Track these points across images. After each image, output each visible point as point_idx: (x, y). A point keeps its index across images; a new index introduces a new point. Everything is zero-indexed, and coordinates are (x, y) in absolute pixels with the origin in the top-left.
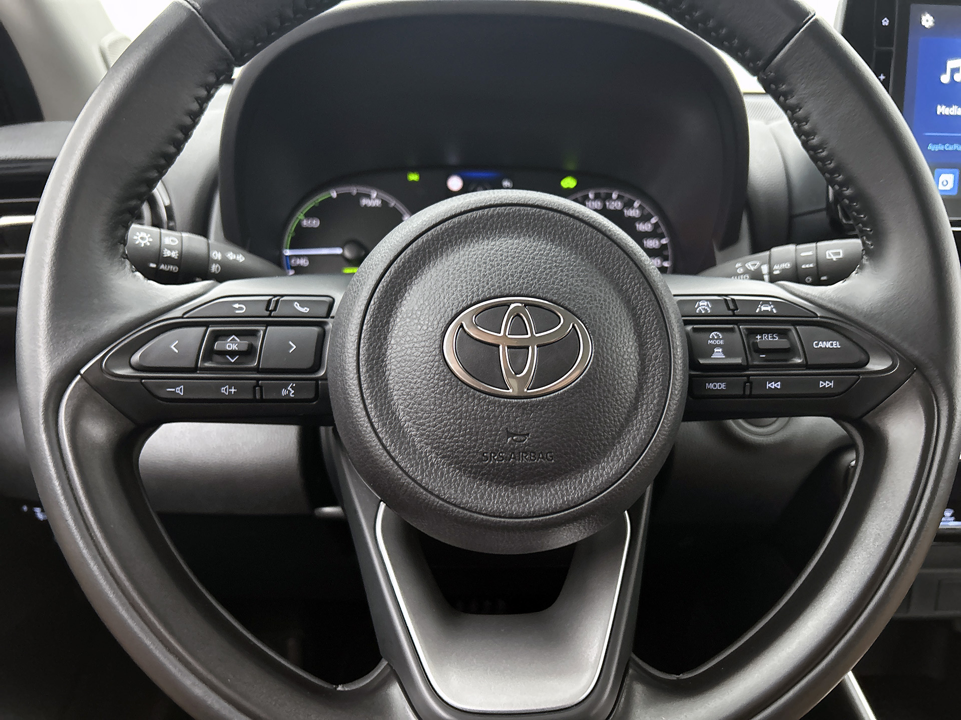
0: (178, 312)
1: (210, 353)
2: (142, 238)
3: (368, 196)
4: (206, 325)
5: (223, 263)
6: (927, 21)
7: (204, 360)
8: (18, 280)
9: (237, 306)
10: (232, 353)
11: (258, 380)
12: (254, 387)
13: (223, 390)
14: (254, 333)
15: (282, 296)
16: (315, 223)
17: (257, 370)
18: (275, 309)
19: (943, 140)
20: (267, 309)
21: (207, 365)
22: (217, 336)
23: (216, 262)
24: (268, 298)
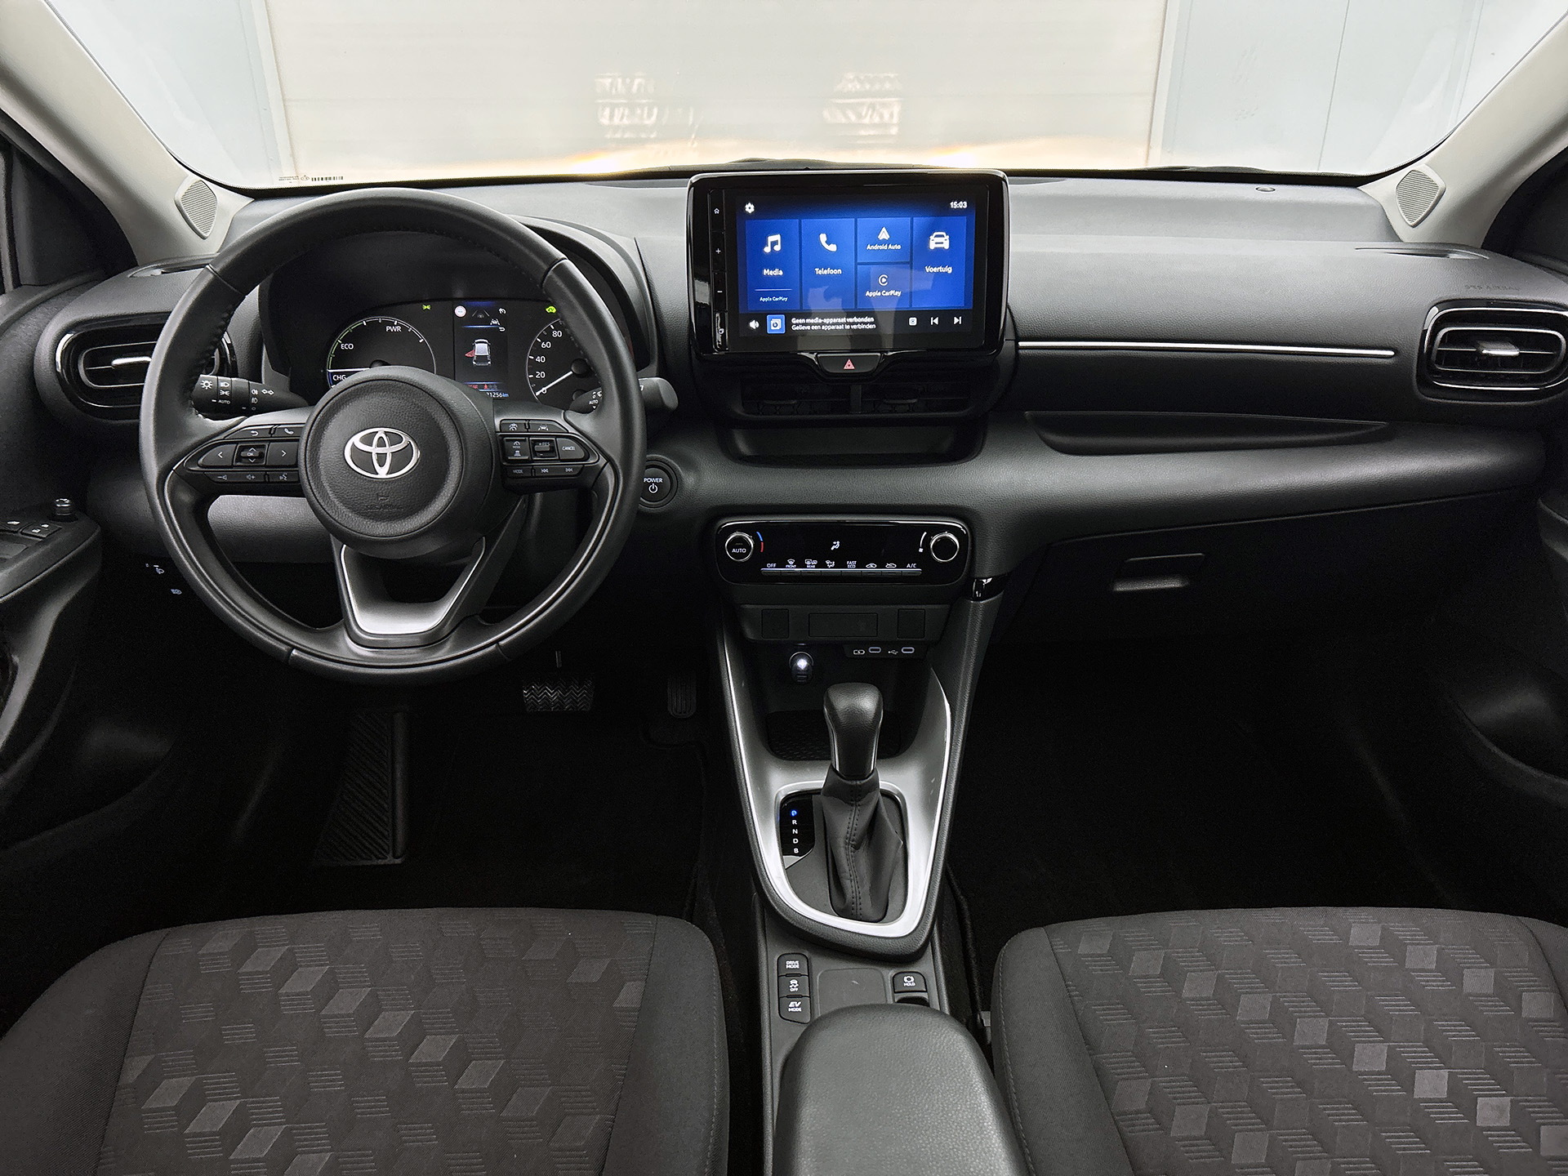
0: (222, 437)
1: (239, 458)
2: (207, 384)
3: (392, 324)
4: (237, 443)
5: (259, 396)
6: (750, 208)
7: (236, 462)
8: (139, 401)
9: (253, 432)
10: (252, 458)
11: (266, 471)
12: (264, 476)
13: (248, 477)
14: (264, 446)
15: (280, 425)
16: (351, 346)
17: (265, 466)
18: (274, 433)
19: (770, 295)
20: (270, 433)
21: (238, 464)
22: (243, 449)
23: (255, 396)
24: (270, 427)
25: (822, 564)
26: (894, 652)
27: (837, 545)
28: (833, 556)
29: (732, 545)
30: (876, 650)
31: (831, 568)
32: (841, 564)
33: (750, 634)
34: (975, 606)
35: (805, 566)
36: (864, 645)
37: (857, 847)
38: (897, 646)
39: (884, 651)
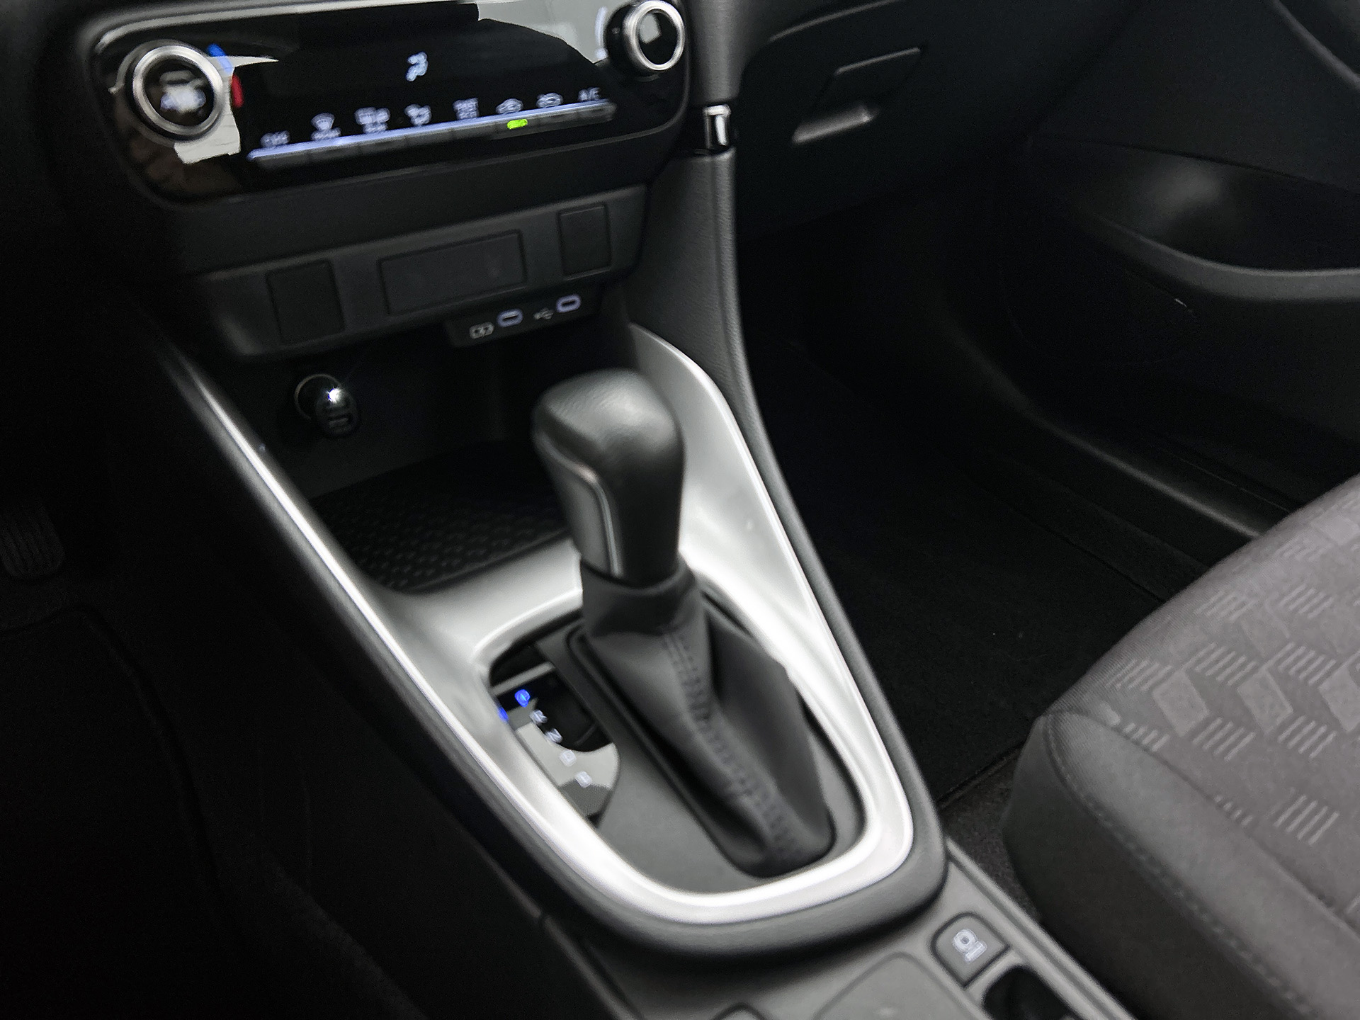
25: (399, 120)
26: (545, 314)
27: (418, 66)
28: (422, 92)
29: (155, 78)
30: (511, 317)
31: (424, 125)
32: (444, 113)
33: (243, 342)
34: (714, 167)
35: (359, 130)
36: (489, 311)
37: (707, 717)
38: (549, 296)
39: (528, 317)
